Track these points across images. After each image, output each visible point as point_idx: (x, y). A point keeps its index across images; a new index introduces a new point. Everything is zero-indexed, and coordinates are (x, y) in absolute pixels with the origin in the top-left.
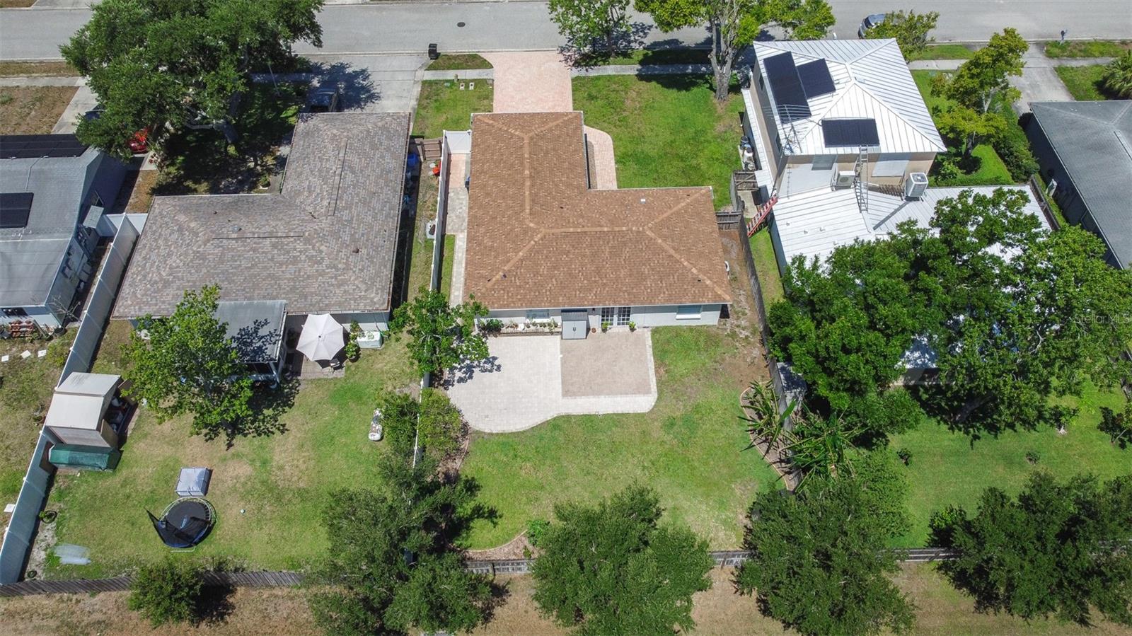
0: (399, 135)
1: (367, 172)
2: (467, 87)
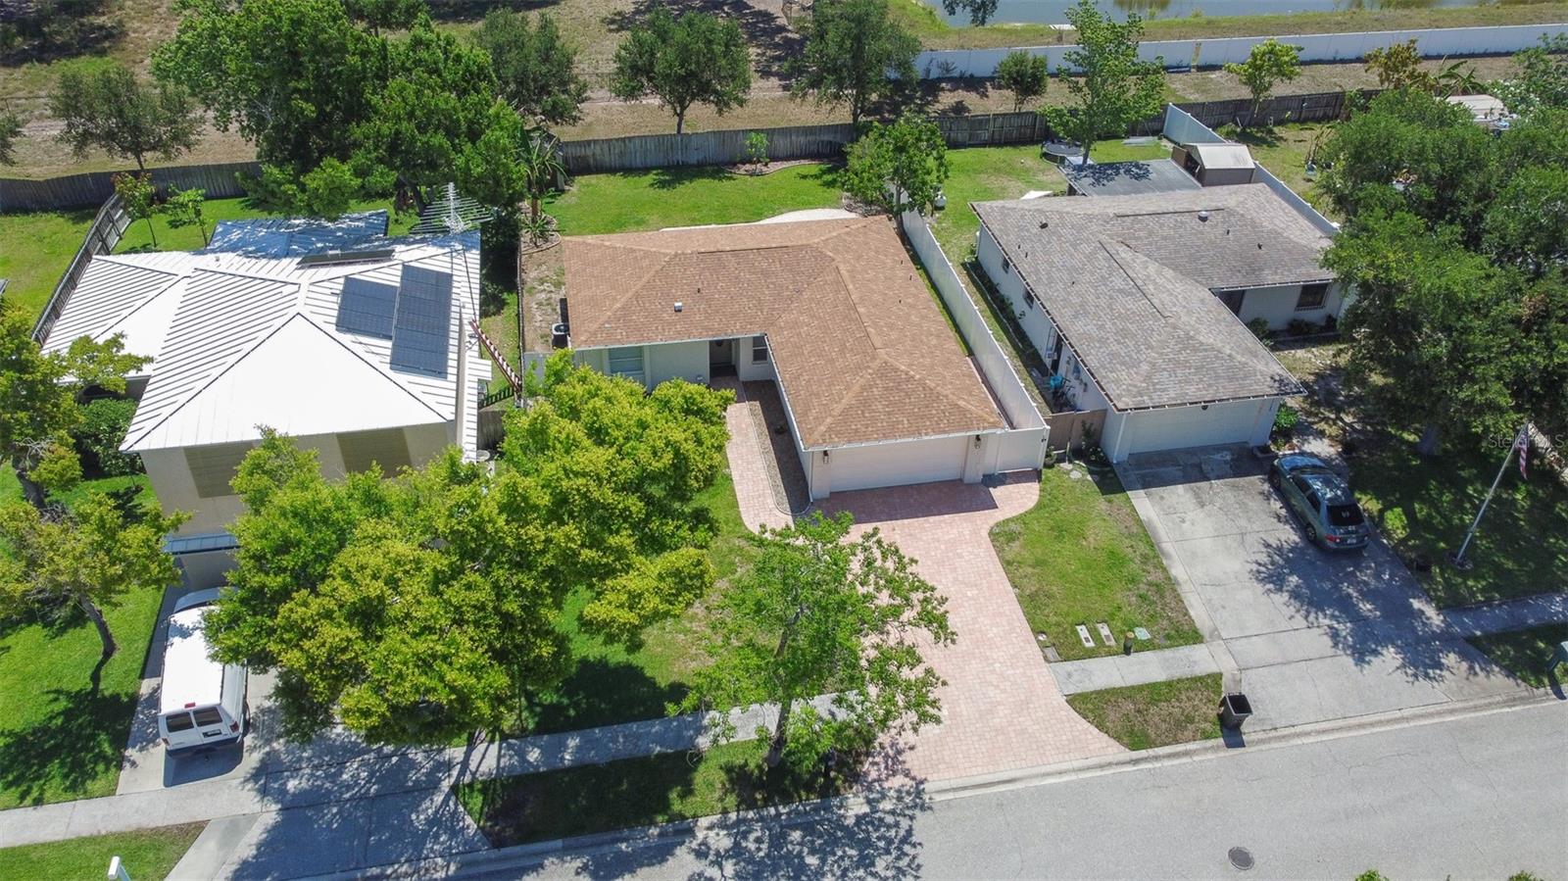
0: (1103, 367)
1: (1103, 302)
2: (1094, 634)
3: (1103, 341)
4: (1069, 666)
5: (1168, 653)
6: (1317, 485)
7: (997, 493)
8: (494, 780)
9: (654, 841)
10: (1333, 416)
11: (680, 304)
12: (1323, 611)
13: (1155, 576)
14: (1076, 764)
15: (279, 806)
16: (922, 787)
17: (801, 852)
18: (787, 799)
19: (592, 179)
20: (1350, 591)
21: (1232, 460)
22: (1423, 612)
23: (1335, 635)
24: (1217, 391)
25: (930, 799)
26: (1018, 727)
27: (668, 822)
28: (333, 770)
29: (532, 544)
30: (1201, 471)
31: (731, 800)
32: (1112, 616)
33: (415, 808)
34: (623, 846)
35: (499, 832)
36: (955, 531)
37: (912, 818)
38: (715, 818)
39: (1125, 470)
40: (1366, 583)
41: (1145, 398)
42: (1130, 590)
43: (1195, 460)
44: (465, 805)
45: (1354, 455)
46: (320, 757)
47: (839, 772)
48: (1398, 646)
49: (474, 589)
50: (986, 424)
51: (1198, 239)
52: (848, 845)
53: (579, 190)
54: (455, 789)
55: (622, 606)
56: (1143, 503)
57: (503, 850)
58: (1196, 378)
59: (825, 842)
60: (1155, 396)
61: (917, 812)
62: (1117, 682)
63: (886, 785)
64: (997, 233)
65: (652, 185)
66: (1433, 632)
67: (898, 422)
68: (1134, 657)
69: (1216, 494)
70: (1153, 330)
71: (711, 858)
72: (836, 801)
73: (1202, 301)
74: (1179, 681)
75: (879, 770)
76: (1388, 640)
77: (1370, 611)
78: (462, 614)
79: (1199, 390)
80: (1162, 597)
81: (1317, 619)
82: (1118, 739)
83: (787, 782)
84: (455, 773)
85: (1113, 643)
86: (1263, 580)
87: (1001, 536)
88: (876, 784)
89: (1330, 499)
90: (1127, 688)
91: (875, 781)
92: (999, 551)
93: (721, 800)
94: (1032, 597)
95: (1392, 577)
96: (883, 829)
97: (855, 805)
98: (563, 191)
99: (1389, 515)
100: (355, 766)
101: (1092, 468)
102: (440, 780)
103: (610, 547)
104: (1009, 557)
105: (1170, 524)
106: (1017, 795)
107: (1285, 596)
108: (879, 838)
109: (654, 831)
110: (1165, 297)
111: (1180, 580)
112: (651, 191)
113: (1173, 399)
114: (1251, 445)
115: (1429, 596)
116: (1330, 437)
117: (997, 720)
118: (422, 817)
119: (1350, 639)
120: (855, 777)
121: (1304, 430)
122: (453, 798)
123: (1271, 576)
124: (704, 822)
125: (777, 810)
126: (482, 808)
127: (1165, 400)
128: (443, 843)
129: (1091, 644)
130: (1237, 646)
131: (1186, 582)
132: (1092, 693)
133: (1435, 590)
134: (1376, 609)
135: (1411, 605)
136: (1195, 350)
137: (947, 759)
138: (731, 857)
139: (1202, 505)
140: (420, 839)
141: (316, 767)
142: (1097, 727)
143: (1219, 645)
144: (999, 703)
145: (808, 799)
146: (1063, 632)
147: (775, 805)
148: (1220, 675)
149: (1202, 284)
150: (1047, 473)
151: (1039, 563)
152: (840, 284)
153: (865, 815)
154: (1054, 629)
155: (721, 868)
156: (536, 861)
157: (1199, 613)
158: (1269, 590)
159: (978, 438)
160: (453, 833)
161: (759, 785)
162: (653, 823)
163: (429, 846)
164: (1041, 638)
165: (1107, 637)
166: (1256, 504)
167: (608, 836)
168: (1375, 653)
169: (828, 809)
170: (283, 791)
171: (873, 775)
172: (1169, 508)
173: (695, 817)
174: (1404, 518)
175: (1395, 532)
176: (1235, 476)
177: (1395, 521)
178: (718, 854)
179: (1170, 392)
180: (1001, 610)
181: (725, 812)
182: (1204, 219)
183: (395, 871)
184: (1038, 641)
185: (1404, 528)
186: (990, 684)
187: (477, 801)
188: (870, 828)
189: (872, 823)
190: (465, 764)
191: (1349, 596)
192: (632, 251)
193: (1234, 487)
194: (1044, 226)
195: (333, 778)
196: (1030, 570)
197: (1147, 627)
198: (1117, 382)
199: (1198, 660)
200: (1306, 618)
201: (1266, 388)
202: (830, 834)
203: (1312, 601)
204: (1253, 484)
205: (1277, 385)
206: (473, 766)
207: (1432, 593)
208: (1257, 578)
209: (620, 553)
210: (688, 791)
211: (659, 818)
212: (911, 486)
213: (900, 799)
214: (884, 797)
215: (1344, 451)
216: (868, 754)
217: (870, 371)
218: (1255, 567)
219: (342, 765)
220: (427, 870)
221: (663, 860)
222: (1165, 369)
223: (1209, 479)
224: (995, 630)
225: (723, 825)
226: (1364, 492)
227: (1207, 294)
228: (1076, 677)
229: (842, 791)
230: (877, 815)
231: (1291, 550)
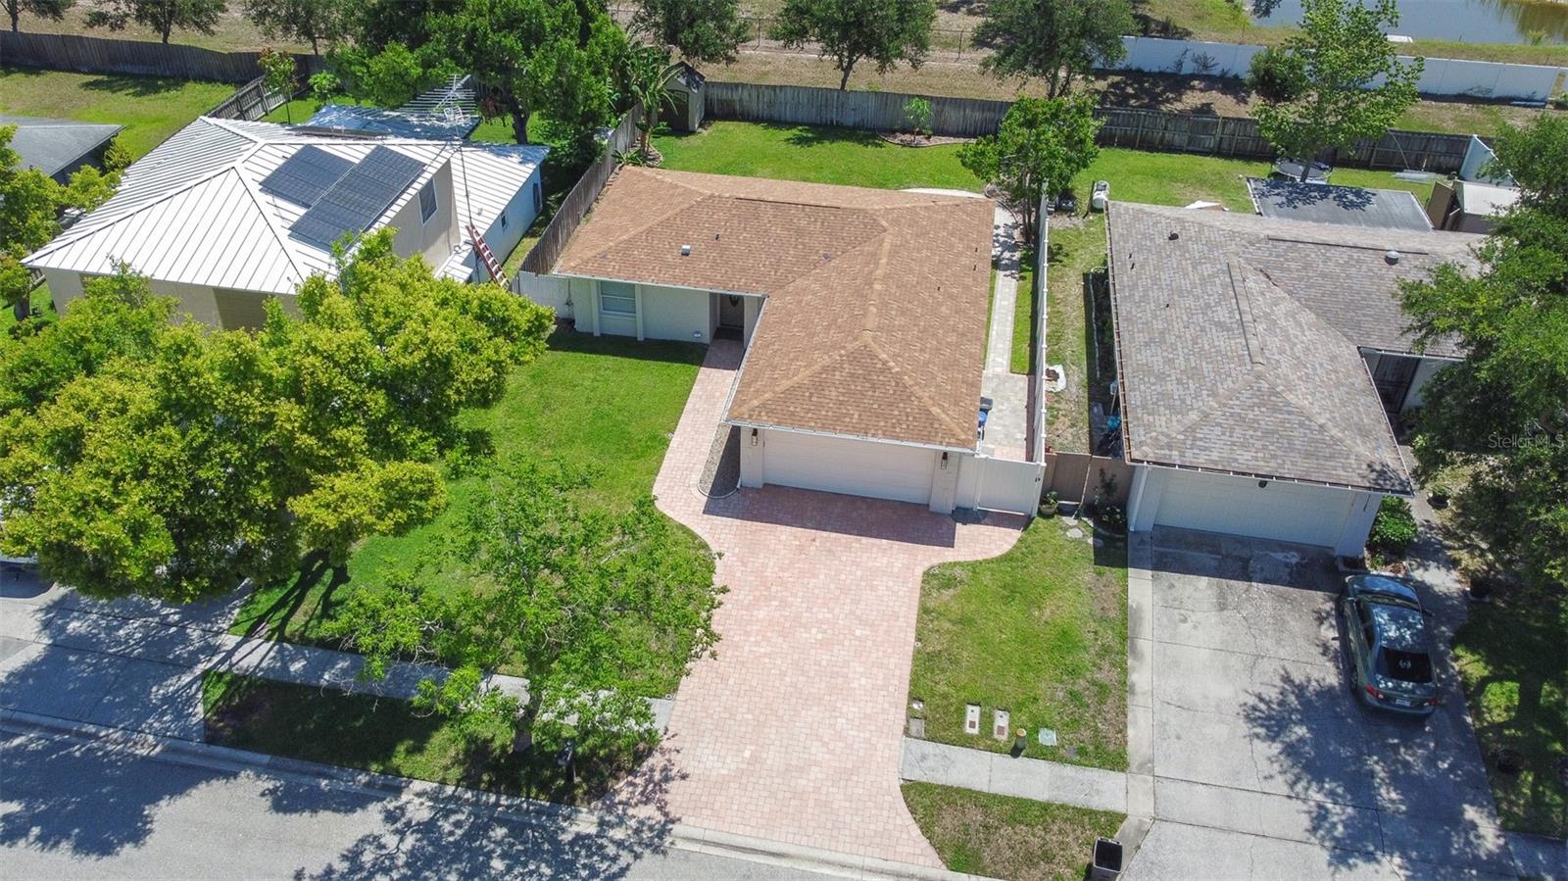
0: (1144, 407)
1: (1190, 333)
2: (987, 720)
3: (1162, 377)
4: (930, 748)
5: (1069, 771)
6: (1382, 617)
7: (961, 530)
8: (244, 677)
9: (354, 787)
10: (1484, 546)
11: (688, 247)
12: (1321, 781)
13: (1106, 675)
14: (869, 862)
15: (50, 642)
16: (670, 826)
17: (493, 851)
18: (514, 790)
19: (730, 126)
20: (1378, 768)
21: (1297, 564)
22: (1474, 826)
23: (1320, 817)
24: (1281, 466)
25: (672, 843)
26: (823, 798)
27: (382, 773)
28: (115, 623)
29: (247, 414)
30: (1245, 568)
31: (456, 772)
32: (1020, 706)
33: (160, 681)
34: (324, 783)
35: (222, 728)
36: (885, 560)
37: (637, 856)
38: (429, 786)
39: (1142, 542)
40: (1406, 765)
41: (1175, 453)
42: (1062, 682)
43: (1245, 553)
44: (206, 691)
45: (1487, 599)
46: (112, 608)
47: (585, 780)
48: (1410, 860)
49: (170, 444)
50: (953, 440)
51: (1373, 284)
52: (546, 862)
53: (710, 134)
54: (205, 674)
55: (328, 506)
56: (1142, 586)
57: (212, 747)
58: (1259, 445)
59: (525, 852)
60: (1189, 454)
61: (647, 853)
62: (980, 784)
63: (631, 811)
64: (1116, 237)
65: (788, 140)
66: (1476, 857)
67: (846, 415)
68: (1021, 762)
69: (1248, 599)
70: (1230, 376)
71: (399, 825)
72: (565, 810)
73: (1333, 359)
74: (1064, 807)
75: (633, 793)
76: (1399, 846)
77: (1393, 801)
78: (147, 466)
79: (1256, 459)
80: (1102, 702)
81: (1307, 789)
82: (940, 850)
83: (523, 772)
84: (216, 659)
85: (1004, 738)
86: (1255, 720)
87: (937, 580)
88: (620, 807)
89: (1388, 639)
90: (987, 795)
91: (620, 803)
92: (925, 594)
93: (446, 768)
94: (931, 657)
95: (1452, 769)
96: (595, 858)
97: (585, 822)
98: (693, 132)
99: (1494, 688)
100: (135, 625)
101: (1100, 530)
102: (199, 662)
103: (334, 440)
104: (931, 604)
105: (1165, 620)
106: (774, 872)
107: (1276, 748)
108: (585, 866)
109: (363, 778)
110: (1274, 342)
111: (1138, 689)
112: (783, 146)
113: (1215, 462)
114: (1336, 553)
115: (1498, 808)
116: (1465, 571)
117: (803, 782)
118: (161, 692)
119: (1340, 828)
120: (600, 791)
121: (1426, 551)
122: (199, 682)
123: (1269, 718)
124: (417, 786)
125: (498, 800)
126: (217, 701)
127: (1202, 460)
128: (165, 722)
129: (975, 731)
130: (1168, 789)
131: (1143, 694)
132: (938, 786)
133: (1511, 803)
134: (1402, 802)
135: (1462, 812)
136: (1275, 409)
137: (717, 806)
138: (417, 831)
139: (1222, 607)
140: (150, 710)
141: (103, 616)
142: (921, 828)
143: (1145, 781)
144: (816, 763)
145: (537, 798)
146: (946, 707)
147: (498, 794)
148: (1124, 817)
149: (1350, 339)
150: (1040, 522)
151: (964, 621)
152: (874, 257)
153: (588, 836)
154: (937, 701)
155: (401, 840)
156: (234, 769)
157: (1139, 734)
158: (1257, 736)
159: (945, 456)
160: (179, 715)
161: (494, 767)
162: (365, 770)
163: (150, 721)
164: (915, 706)
165: (1001, 730)
166: (1300, 624)
167: (315, 768)
168: (1370, 857)
169: (552, 815)
170: (62, 629)
171: (623, 796)
172: (1174, 600)
173: (411, 777)
174: (1516, 697)
175: (1490, 711)
176: (1290, 584)
177: (1500, 700)
178: (408, 824)
179: (1214, 451)
180: (885, 661)
181: (443, 782)
182: (1391, 261)
183: (107, 735)
184: (909, 708)
185: (1508, 709)
186: (820, 739)
187: (217, 692)
188: (583, 853)
189: (589, 848)
190: (230, 653)
191: (1372, 774)
192: (677, 186)
193: (1282, 598)
194: (1174, 237)
195: (110, 630)
196: (947, 625)
197: (1059, 732)
198: (1149, 427)
199: (1103, 790)
200: (1292, 785)
201: (1355, 474)
202: (535, 843)
203: (1309, 764)
204: (1312, 600)
205: (1373, 476)
206: (234, 659)
207: (1504, 806)
208: (1247, 717)
209: (343, 449)
210: (418, 749)
211: (374, 767)
212: (863, 499)
213: (637, 831)
214: (621, 822)
215: (1472, 592)
216: (631, 772)
217: (843, 352)
218: (1252, 701)
219: (125, 620)
220: (136, 743)
221: (352, 810)
222: (1219, 425)
223: (1250, 580)
224: (863, 681)
225: (434, 797)
226: (1472, 649)
227: (1349, 354)
228: (930, 763)
229: (578, 801)
230: (599, 841)
231: (1319, 694)
